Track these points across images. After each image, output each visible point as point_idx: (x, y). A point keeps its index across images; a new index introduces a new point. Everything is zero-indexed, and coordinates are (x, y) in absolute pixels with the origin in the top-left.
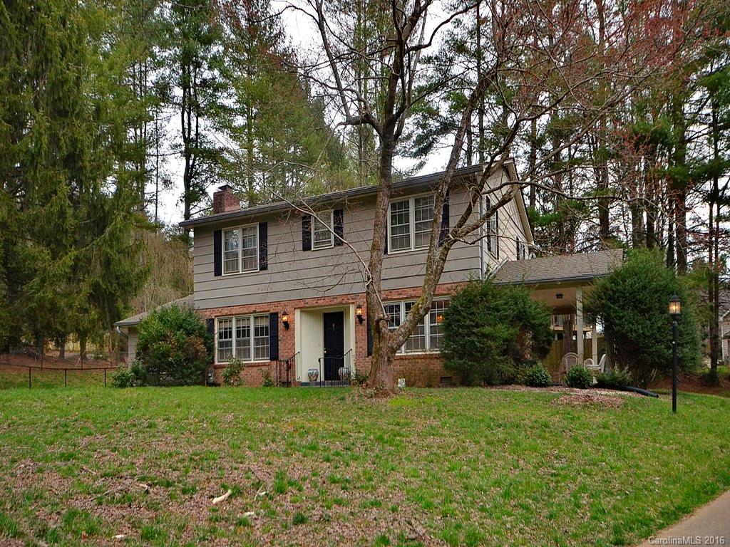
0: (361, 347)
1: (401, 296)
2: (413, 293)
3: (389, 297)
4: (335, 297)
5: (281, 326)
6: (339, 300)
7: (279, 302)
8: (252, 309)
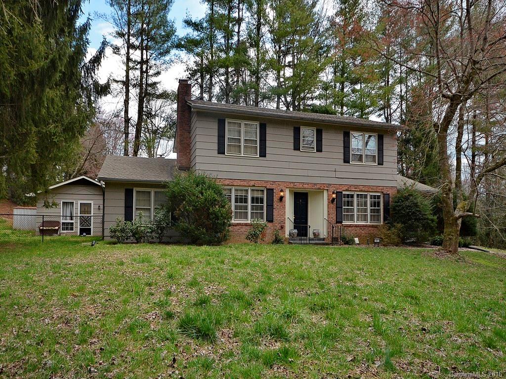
0: (332, 218)
1: (356, 190)
2: (363, 189)
3: (350, 189)
4: (315, 184)
5: (276, 199)
6: (318, 186)
7: (274, 182)
8: (252, 183)
